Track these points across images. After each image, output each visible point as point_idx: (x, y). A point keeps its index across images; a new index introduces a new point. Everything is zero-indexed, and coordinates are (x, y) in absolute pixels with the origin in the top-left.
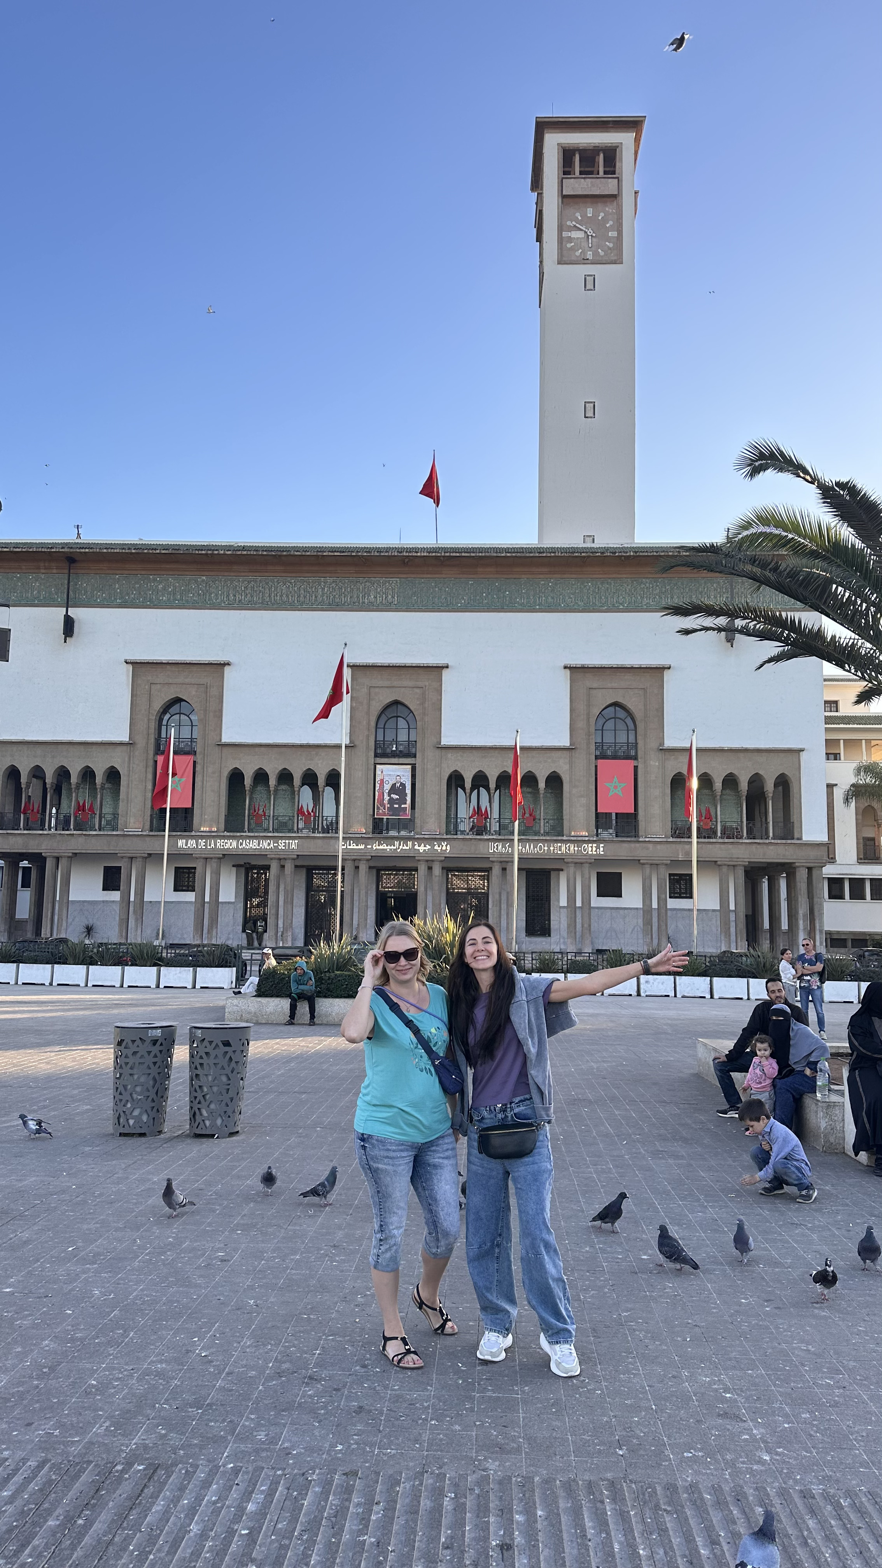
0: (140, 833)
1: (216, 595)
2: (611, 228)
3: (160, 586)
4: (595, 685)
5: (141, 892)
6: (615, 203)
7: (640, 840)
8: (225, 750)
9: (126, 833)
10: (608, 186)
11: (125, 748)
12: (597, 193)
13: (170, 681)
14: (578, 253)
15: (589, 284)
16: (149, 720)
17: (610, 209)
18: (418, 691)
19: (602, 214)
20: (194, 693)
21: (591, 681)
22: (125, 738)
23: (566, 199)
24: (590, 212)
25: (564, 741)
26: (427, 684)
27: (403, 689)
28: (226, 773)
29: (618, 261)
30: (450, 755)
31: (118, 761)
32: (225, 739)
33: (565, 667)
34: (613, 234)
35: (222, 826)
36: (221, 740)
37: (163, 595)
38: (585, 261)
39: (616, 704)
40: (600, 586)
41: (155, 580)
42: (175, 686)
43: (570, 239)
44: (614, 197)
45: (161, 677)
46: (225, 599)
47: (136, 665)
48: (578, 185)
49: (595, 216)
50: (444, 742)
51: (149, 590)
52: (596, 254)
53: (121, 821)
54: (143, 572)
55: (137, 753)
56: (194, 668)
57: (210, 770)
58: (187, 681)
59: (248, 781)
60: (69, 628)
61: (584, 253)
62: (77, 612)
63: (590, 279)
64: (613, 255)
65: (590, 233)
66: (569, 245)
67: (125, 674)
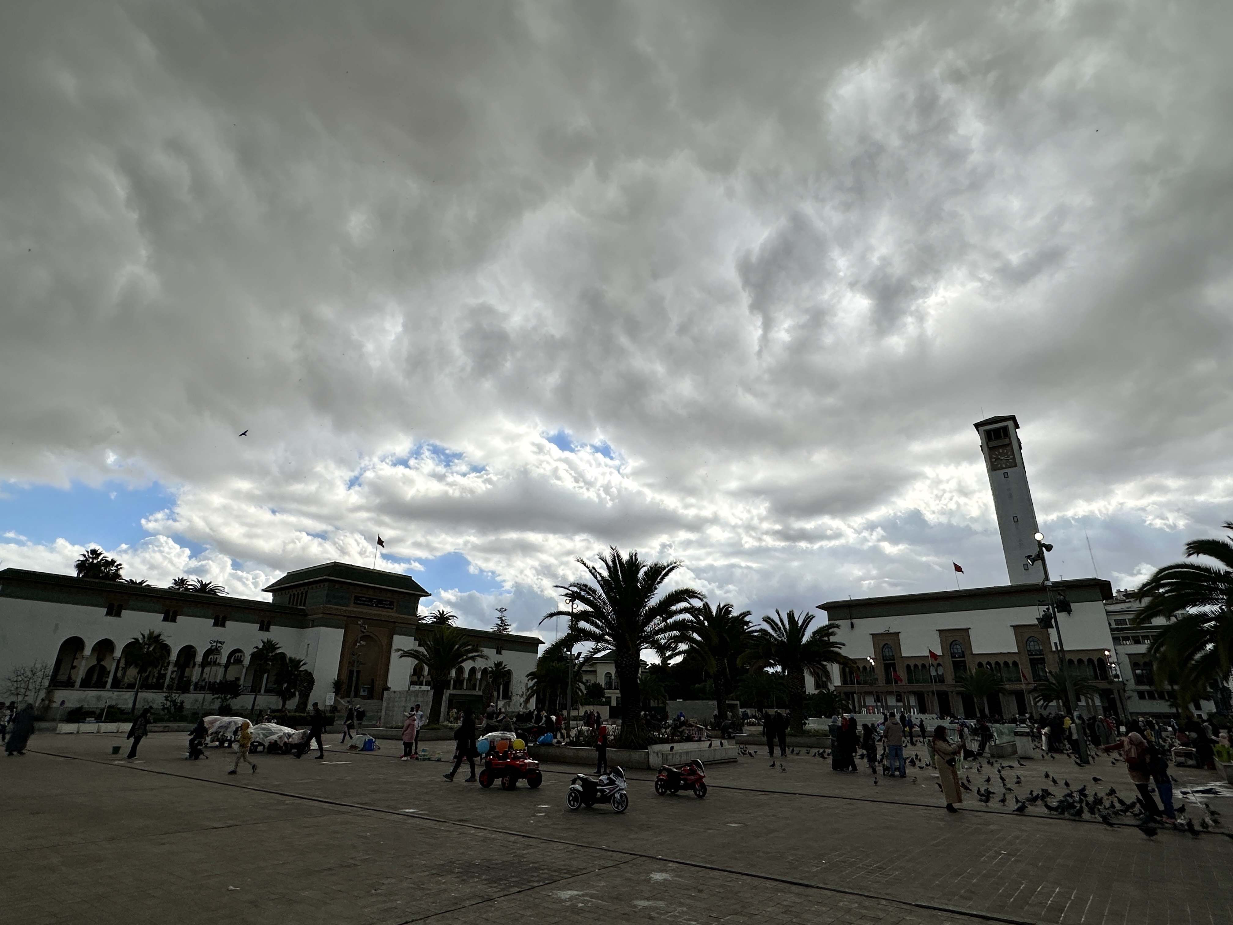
0: (884, 685)
1: (892, 612)
2: (1010, 455)
3: (876, 611)
4: (1023, 631)
6: (1010, 446)
8: (904, 659)
9: (879, 685)
10: (1007, 441)
12: (1002, 444)
13: (884, 639)
14: (999, 466)
15: (1006, 476)
16: (879, 651)
17: (1009, 448)
18: (962, 637)
19: (1005, 451)
20: (891, 642)
21: (1021, 630)
22: (873, 657)
23: (990, 449)
24: (1001, 451)
25: (1016, 650)
26: (965, 634)
27: (957, 637)
28: (905, 666)
29: (1016, 466)
30: (977, 657)
32: (903, 655)
33: (1011, 626)
34: (1012, 457)
37: (877, 613)
38: (1002, 468)
39: (1032, 637)
45: (881, 638)
47: (873, 635)
48: (995, 443)
49: (1003, 451)
50: (974, 652)
52: (1006, 465)
53: (877, 681)
55: (877, 661)
56: (890, 635)
57: (900, 665)
58: (889, 638)
59: (912, 668)
60: (852, 626)
61: (1001, 465)
62: (854, 621)
63: (1006, 474)
64: (1013, 465)
65: (1002, 458)
66: (995, 463)
67: (870, 639)
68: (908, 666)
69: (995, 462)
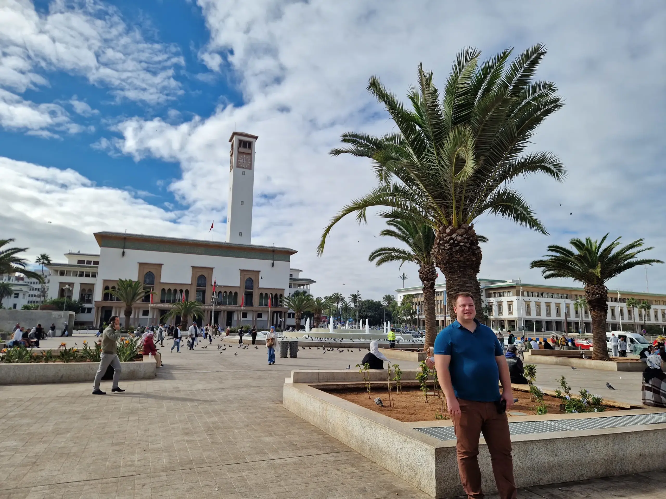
2: (249, 161)
3: (147, 246)
7: (253, 306)
8: (161, 284)
12: (247, 152)
14: (241, 165)
15: (244, 174)
16: (143, 276)
17: (249, 156)
18: (207, 273)
19: (247, 158)
20: (154, 271)
21: (245, 273)
22: (137, 280)
23: (239, 153)
24: (245, 156)
25: (239, 285)
26: (209, 271)
27: (204, 272)
28: (161, 289)
32: (162, 281)
33: (240, 270)
35: (159, 301)
38: (243, 168)
39: (249, 278)
40: (248, 253)
42: (150, 269)
43: (239, 162)
44: (250, 154)
45: (146, 267)
46: (163, 249)
47: (140, 264)
48: (242, 150)
50: (212, 284)
52: (245, 166)
55: (140, 284)
56: (154, 265)
57: (157, 288)
58: (153, 268)
59: (166, 291)
60: (123, 254)
62: (125, 250)
63: (244, 172)
64: (249, 168)
65: (244, 161)
67: (137, 266)
68: (163, 290)
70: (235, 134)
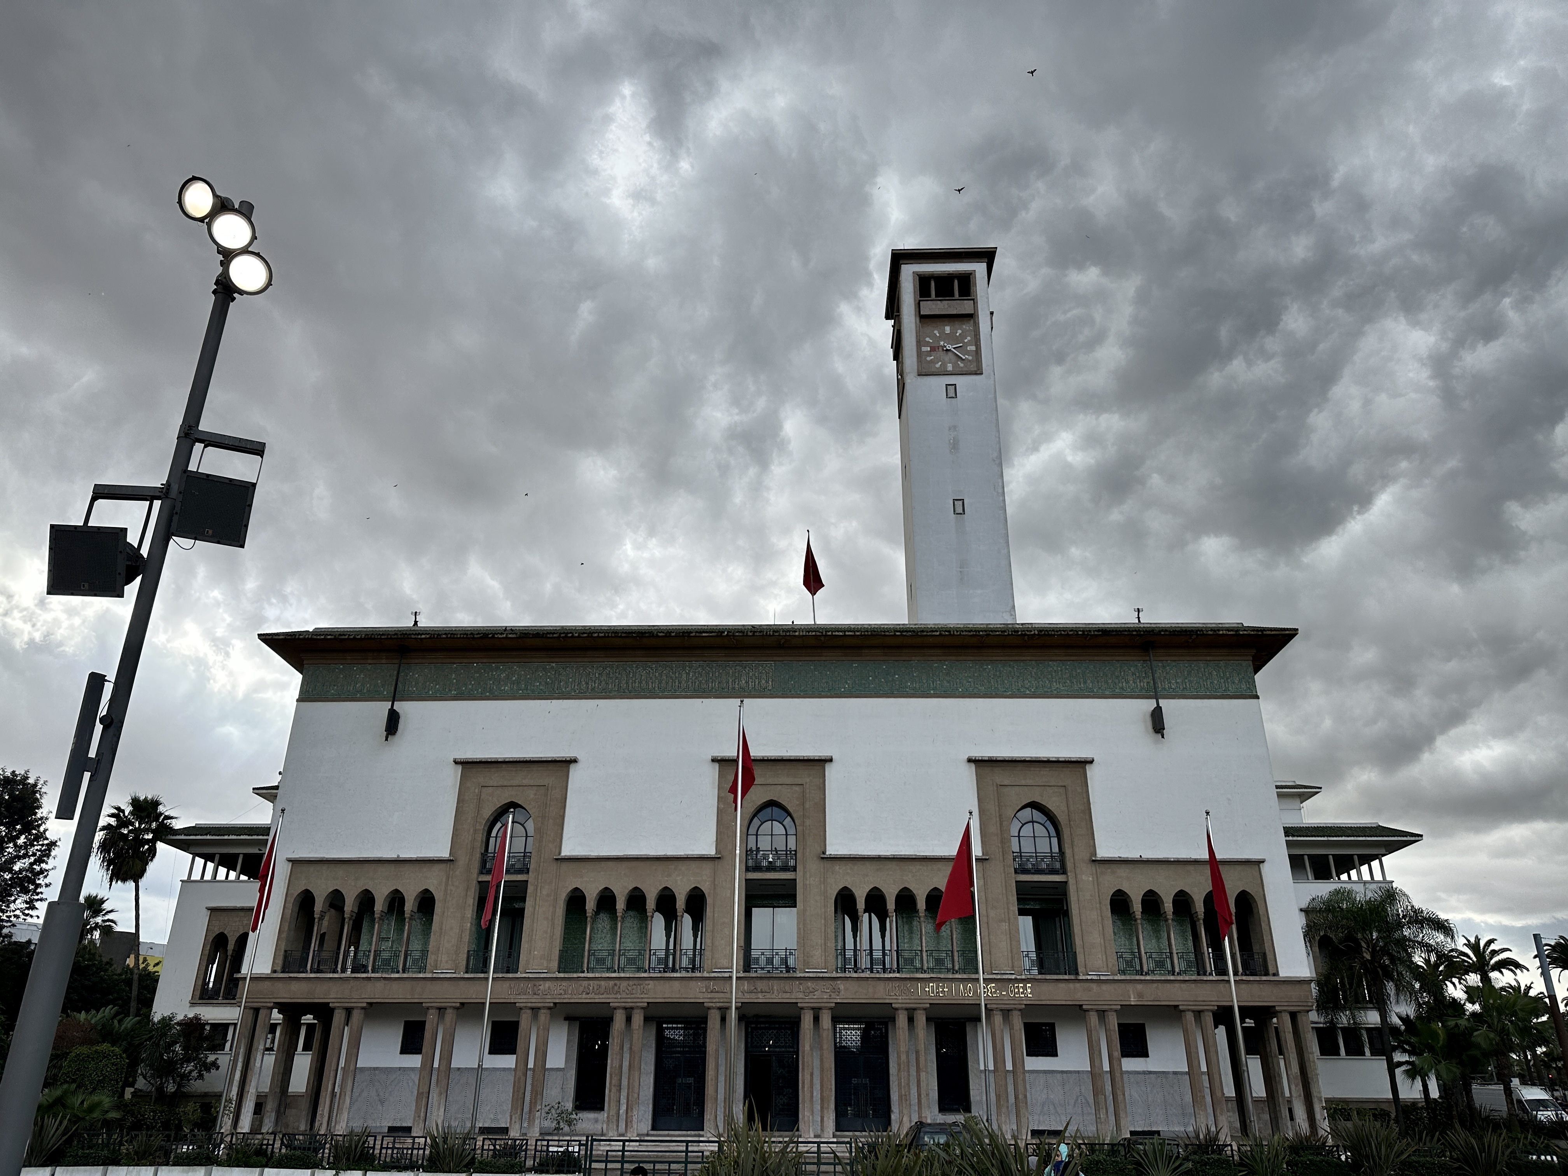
0: (454, 976)
1: (566, 683)
2: (969, 344)
3: (503, 675)
4: (1006, 782)
5: (447, 1056)
6: (972, 321)
7: (1081, 978)
8: (565, 866)
9: (435, 975)
10: (965, 307)
11: (443, 866)
12: (955, 312)
13: (505, 783)
14: (938, 366)
15: (952, 391)
16: (475, 830)
17: (968, 326)
18: (797, 788)
19: (959, 331)
20: (532, 796)
21: (1001, 777)
22: (445, 854)
23: (924, 318)
24: (948, 329)
25: (975, 848)
26: (808, 780)
27: (780, 787)
28: (563, 896)
29: (979, 373)
30: (838, 867)
31: (432, 881)
32: (567, 850)
33: (969, 761)
34: (971, 348)
35: (555, 964)
36: (560, 853)
37: (506, 685)
38: (945, 373)
39: (1034, 805)
40: (1002, 669)
41: (497, 668)
42: (510, 788)
44: (971, 317)
45: (495, 777)
46: (576, 687)
47: (466, 765)
48: (936, 307)
49: (953, 332)
50: (831, 851)
51: (490, 679)
52: (956, 366)
53: (431, 959)
54: (485, 661)
55: (458, 873)
56: (534, 767)
57: (544, 892)
58: (525, 782)
59: (590, 905)
60: (393, 724)
61: (944, 365)
62: (402, 707)
63: (951, 389)
64: (973, 367)
65: (949, 347)
66: (929, 359)
67: (452, 777)
68: (576, 900)
69: (929, 353)
70: (899, 258)
